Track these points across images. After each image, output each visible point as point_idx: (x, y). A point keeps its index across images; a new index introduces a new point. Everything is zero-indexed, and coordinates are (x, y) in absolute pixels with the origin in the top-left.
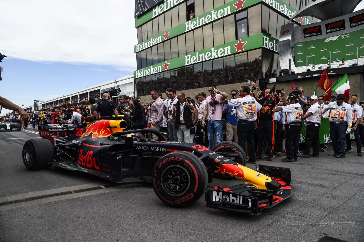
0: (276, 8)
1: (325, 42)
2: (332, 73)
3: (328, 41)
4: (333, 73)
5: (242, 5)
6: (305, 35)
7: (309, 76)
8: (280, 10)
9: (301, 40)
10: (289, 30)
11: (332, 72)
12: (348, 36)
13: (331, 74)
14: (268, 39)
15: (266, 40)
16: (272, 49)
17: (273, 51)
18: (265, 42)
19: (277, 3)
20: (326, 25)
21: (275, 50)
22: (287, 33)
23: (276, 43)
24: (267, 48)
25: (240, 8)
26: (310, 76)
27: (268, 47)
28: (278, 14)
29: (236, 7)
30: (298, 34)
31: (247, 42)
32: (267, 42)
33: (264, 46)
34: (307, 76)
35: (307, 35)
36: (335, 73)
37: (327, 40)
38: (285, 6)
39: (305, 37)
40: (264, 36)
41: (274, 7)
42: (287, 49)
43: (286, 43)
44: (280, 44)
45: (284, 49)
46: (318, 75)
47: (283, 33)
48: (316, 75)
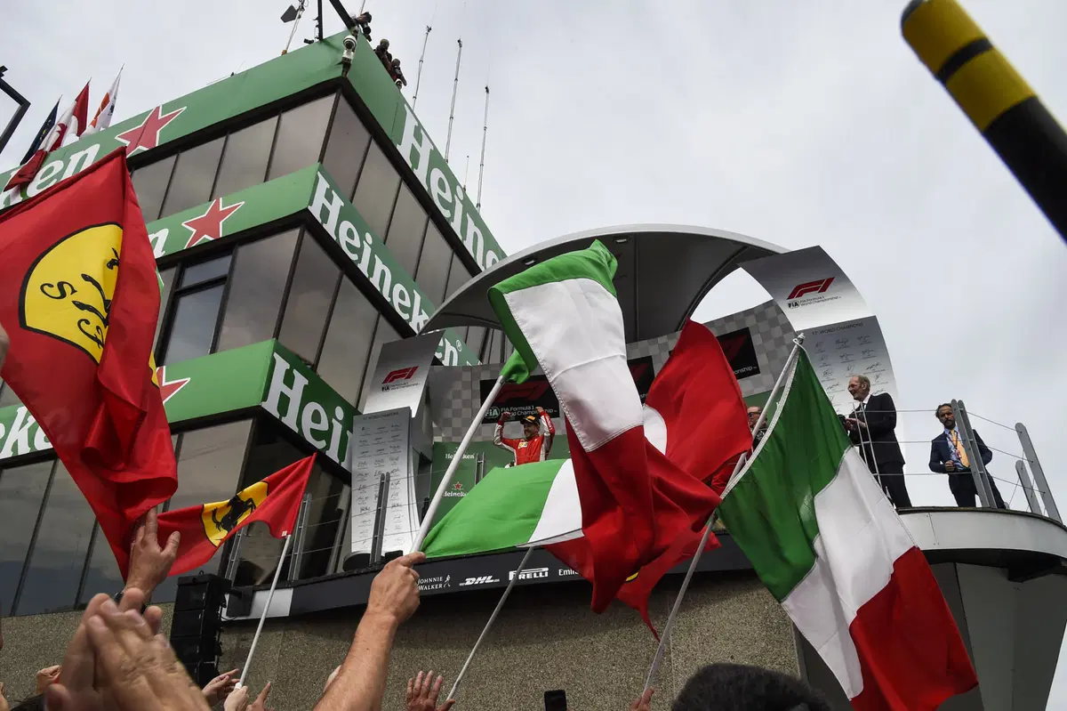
0: (375, 281)
5: (221, 223)
7: (481, 580)
8: (391, 295)
10: (412, 366)
14: (300, 381)
15: (289, 380)
16: (320, 445)
17: (322, 457)
18: (278, 386)
19: (379, 266)
21: (333, 454)
22: (402, 380)
23: (348, 424)
24: (284, 420)
25: (206, 236)
26: (489, 579)
27: (290, 421)
29: (194, 231)
31: (189, 379)
32: (295, 395)
33: (271, 406)
34: (469, 582)
35: (495, 413)
38: (418, 298)
39: (484, 419)
40: (277, 357)
41: (363, 267)
42: (395, 456)
43: (394, 428)
44: (363, 429)
45: (380, 457)
46: (538, 574)
47: (385, 382)
48: (528, 577)
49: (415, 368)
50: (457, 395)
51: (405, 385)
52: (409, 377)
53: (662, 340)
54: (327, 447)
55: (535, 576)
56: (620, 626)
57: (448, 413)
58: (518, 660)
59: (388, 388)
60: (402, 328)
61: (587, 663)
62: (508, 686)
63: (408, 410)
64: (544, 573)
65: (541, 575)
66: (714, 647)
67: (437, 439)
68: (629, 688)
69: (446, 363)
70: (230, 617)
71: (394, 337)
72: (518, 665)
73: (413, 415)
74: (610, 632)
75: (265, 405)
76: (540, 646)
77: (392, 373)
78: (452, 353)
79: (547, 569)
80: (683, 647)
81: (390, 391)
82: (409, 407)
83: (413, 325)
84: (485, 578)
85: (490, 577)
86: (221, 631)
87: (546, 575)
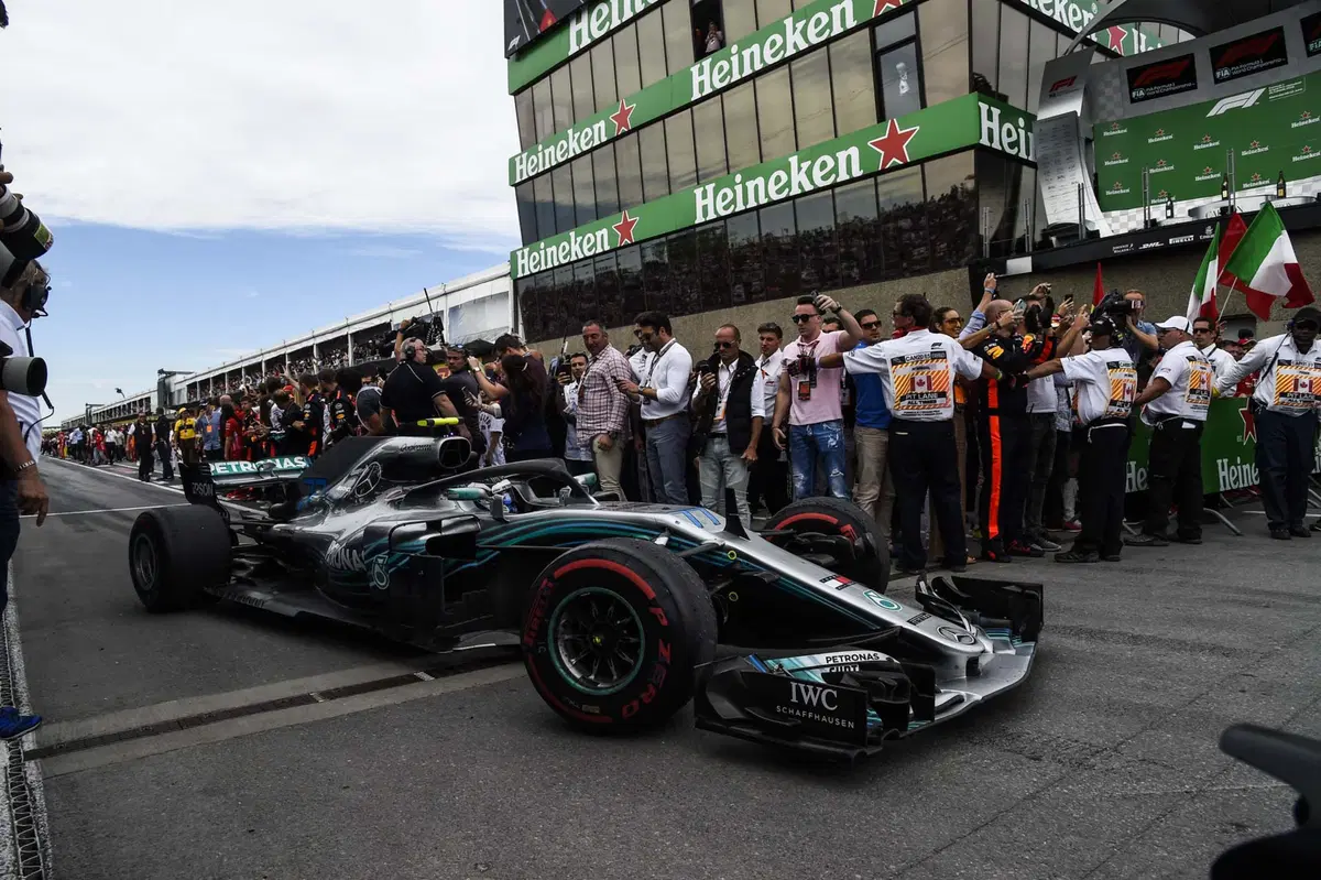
1: (1212, 113)
3: (1221, 112)
6: (1134, 94)
7: (1152, 245)
8: (1037, 3)
9: (1119, 113)
10: (1073, 76)
12: (1297, 87)
14: (996, 112)
15: (990, 118)
16: (1014, 152)
17: (1016, 158)
18: (986, 124)
20: (1211, 50)
21: (1023, 155)
22: (1066, 88)
23: (1028, 128)
24: (993, 145)
25: (888, 4)
26: (1157, 244)
27: (996, 145)
28: (1033, 21)
31: (918, 128)
32: (995, 125)
33: (985, 141)
34: (1145, 246)
35: (1142, 93)
37: (1220, 108)
39: (1133, 101)
40: (980, 104)
42: (1068, 147)
43: (1065, 127)
45: (1057, 150)
46: (1187, 239)
47: (1051, 90)
48: (1181, 241)
49: (1075, 77)
50: (1108, 84)
51: (1067, 92)
52: (1070, 85)
53: (1292, 10)
54: (1019, 151)
63: (1075, 112)
65: (1189, 240)
73: (1079, 115)
75: (981, 142)
77: (1055, 84)
79: (1193, 236)
81: (1057, 98)
83: (1058, 16)
87: (1192, 239)
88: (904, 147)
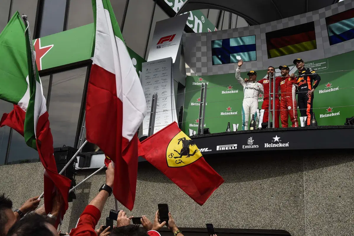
2: (277, 143)
4: (280, 145)
6: (215, 59)
7: (202, 150)
9: (204, 71)
10: (172, 34)
11: (276, 139)
12: (322, 66)
13: (275, 145)
20: (266, 34)
22: (168, 42)
28: (157, 5)
30: (199, 54)
31: (53, 45)
36: (287, 145)
42: (164, 84)
43: (163, 69)
44: (147, 70)
45: (156, 85)
46: (232, 147)
47: (158, 43)
48: (227, 149)
49: (174, 35)
50: (199, 49)
51: (169, 45)
52: (171, 40)
53: (321, 11)
55: (230, 148)
56: (276, 176)
57: (194, 60)
58: (222, 192)
59: (160, 47)
60: (169, 10)
61: (258, 194)
62: (216, 204)
63: (171, 59)
64: (235, 147)
65: (233, 148)
66: (329, 190)
67: (188, 74)
68: (280, 209)
69: (195, 30)
70: (80, 167)
71: (165, 17)
72: (222, 194)
73: (174, 62)
74: (271, 179)
76: (233, 184)
77: (162, 39)
78: (199, 24)
79: (236, 145)
80: (312, 189)
81: (161, 49)
82: (171, 58)
83: (175, 9)
84: (204, 149)
85: (207, 149)
86: (76, 174)
87: (236, 148)
88: (41, 59)
